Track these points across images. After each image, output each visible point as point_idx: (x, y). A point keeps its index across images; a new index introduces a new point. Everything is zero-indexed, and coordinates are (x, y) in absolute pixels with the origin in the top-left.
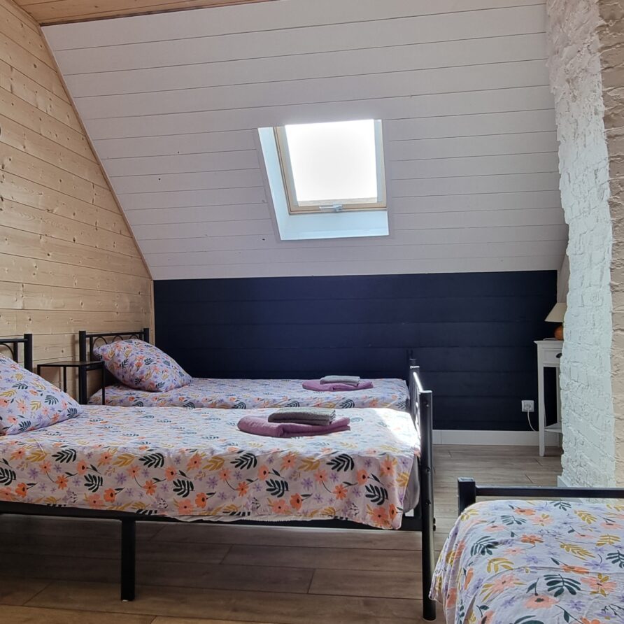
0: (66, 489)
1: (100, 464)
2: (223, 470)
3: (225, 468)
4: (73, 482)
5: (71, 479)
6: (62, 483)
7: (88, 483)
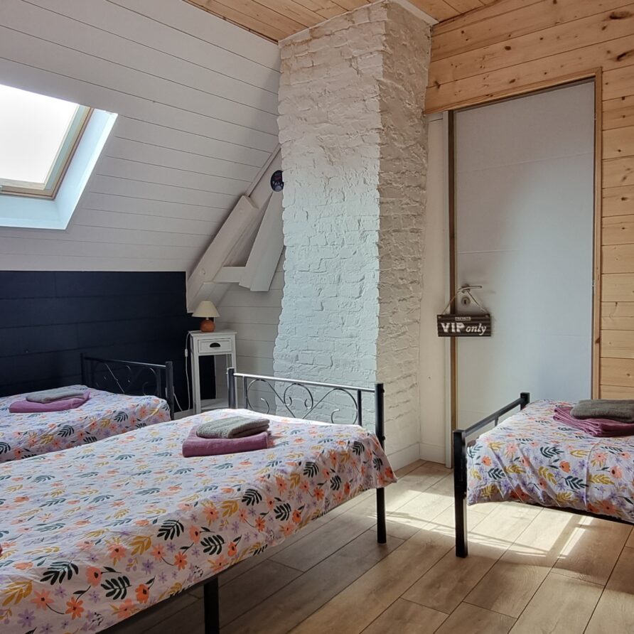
0: (187, 567)
1: (210, 522)
2: (302, 483)
3: (303, 481)
4: (193, 554)
5: (188, 552)
6: (181, 562)
7: (206, 547)
